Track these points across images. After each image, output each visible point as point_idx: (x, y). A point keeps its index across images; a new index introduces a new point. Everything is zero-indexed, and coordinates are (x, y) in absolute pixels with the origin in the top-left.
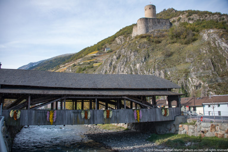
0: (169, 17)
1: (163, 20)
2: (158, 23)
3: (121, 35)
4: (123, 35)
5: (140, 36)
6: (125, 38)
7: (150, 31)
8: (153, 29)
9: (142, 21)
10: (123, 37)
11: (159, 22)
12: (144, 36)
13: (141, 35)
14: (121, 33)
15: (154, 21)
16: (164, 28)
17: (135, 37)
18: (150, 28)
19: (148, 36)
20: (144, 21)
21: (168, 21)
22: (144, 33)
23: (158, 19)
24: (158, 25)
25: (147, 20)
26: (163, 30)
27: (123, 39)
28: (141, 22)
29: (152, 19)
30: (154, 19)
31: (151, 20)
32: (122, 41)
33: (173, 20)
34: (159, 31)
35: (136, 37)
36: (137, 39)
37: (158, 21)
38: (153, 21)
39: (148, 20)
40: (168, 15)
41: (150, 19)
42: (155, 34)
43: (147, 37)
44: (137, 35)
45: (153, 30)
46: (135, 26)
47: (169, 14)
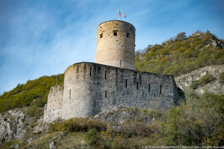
0: (193, 63)
1: (152, 77)
2: (134, 87)
3: (18, 105)
4: (26, 109)
5: (66, 125)
6: (30, 120)
7: (104, 111)
8: (114, 103)
9: (81, 74)
10: (22, 115)
11: (138, 83)
12: (82, 124)
13: (71, 120)
14: (17, 97)
15: (122, 77)
16: (151, 103)
17: (51, 125)
18: (105, 100)
19: (92, 127)
20: (88, 72)
21: (171, 81)
22: (84, 117)
23: (136, 72)
24: (135, 91)
25: (99, 72)
26: (150, 110)
27: (21, 122)
28: (77, 77)
29: (117, 69)
30: (122, 70)
31: (113, 72)
32: (19, 130)
33: (205, 74)
34: (135, 112)
35: (53, 127)
36: (55, 133)
37: (135, 79)
38: (119, 77)
39: (104, 70)
40: (191, 56)
41: (108, 68)
42: (122, 122)
43: (90, 131)
44: (59, 120)
45: (115, 108)
46: (59, 87)
47: (193, 53)
